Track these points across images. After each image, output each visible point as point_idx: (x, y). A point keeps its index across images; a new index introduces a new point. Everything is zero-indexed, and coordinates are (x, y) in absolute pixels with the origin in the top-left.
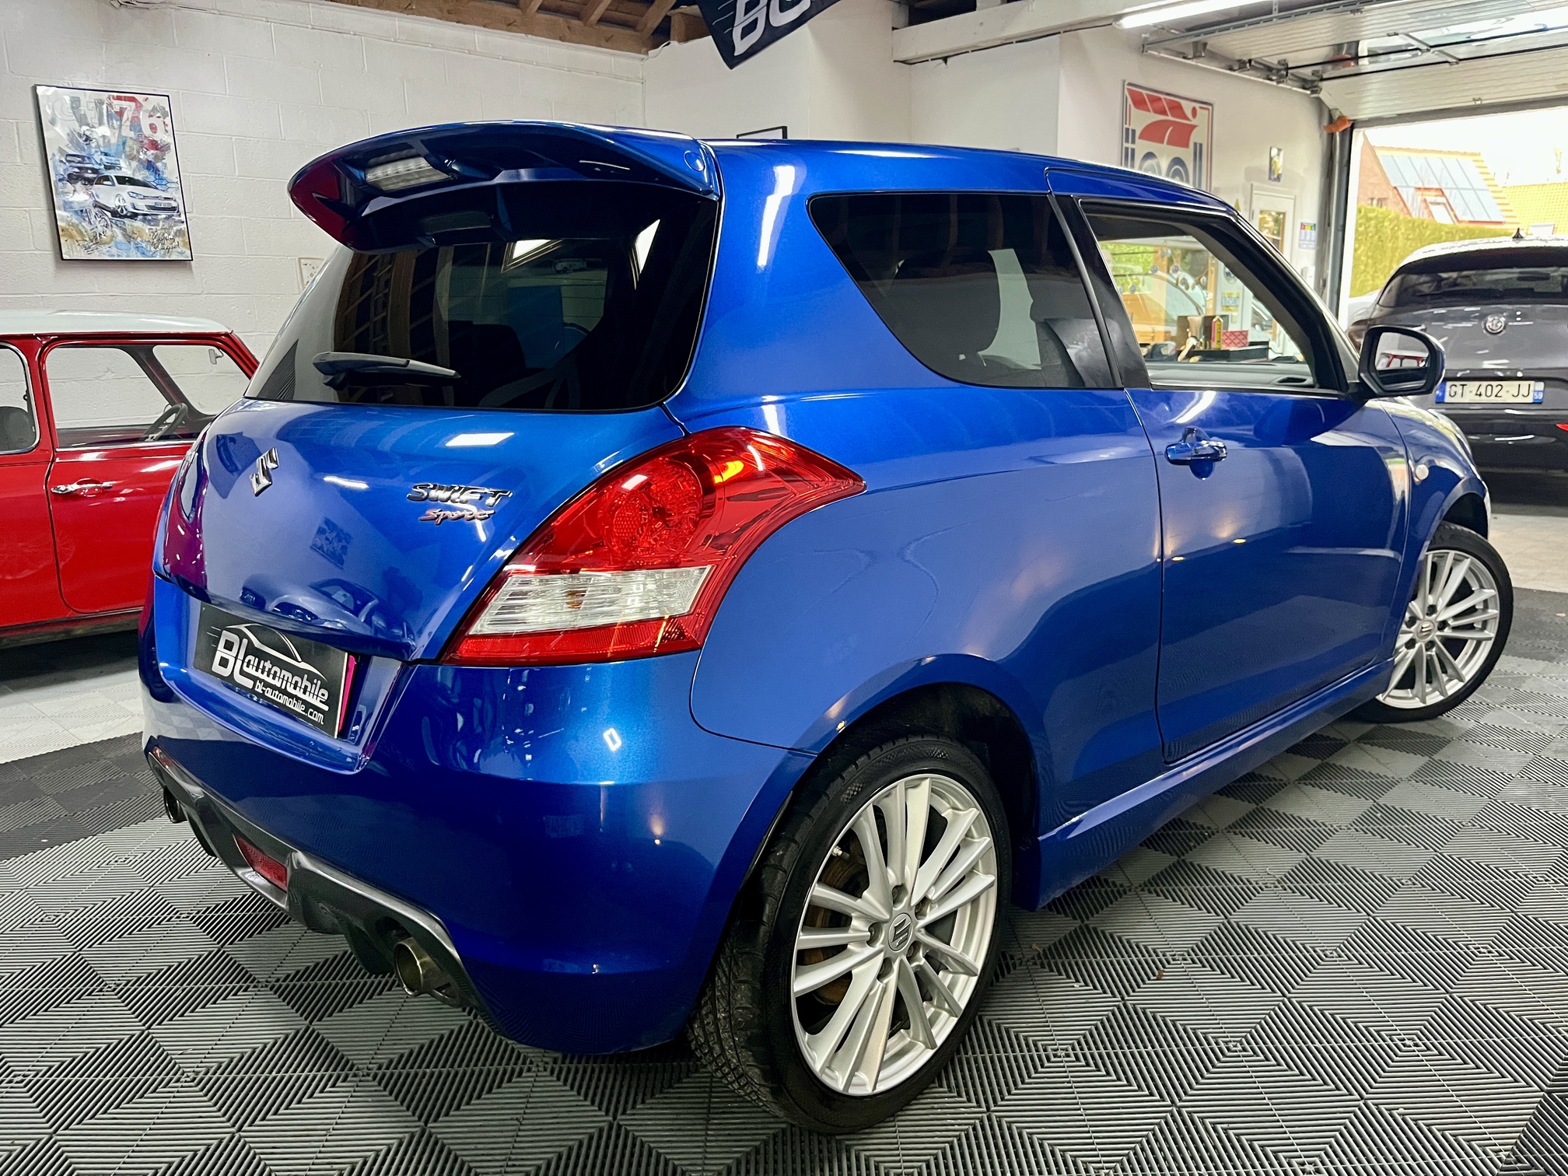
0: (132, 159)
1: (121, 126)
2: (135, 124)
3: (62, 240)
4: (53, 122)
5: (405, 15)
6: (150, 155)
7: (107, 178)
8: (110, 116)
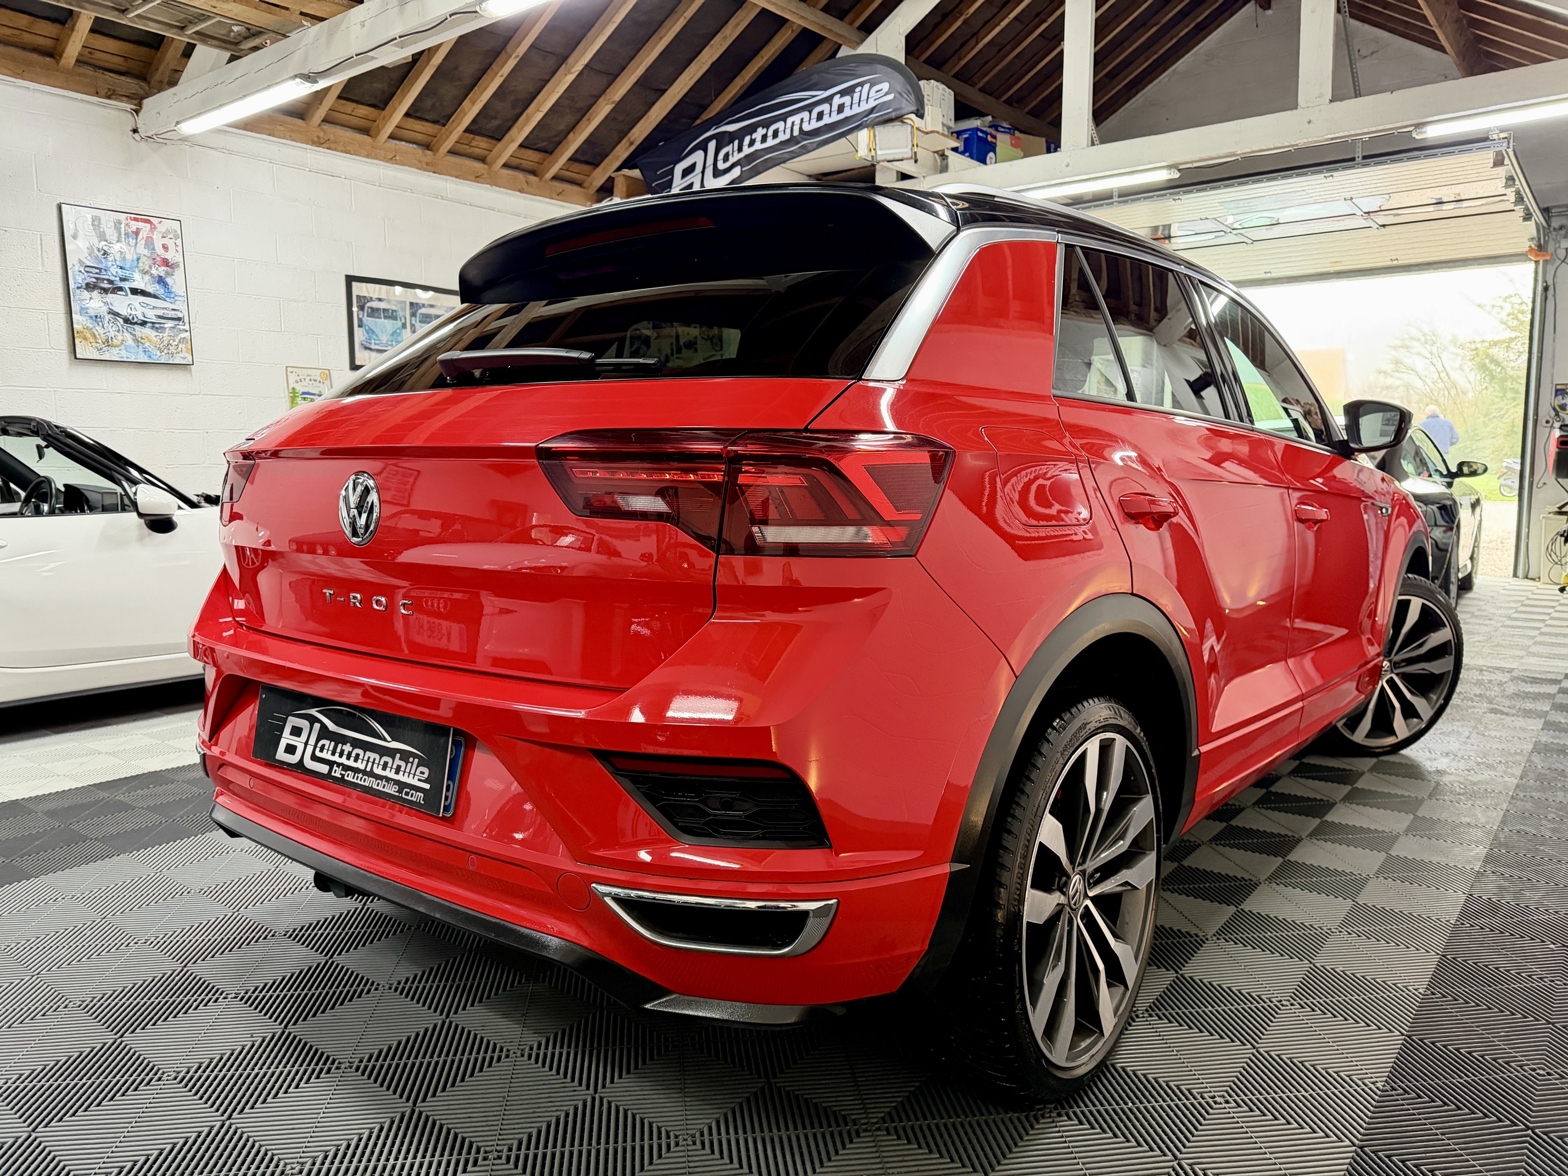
0: (146, 273)
1: (136, 244)
2: (149, 242)
3: (77, 341)
4: (75, 237)
5: (389, 165)
6: (162, 271)
7: (121, 289)
8: (127, 234)
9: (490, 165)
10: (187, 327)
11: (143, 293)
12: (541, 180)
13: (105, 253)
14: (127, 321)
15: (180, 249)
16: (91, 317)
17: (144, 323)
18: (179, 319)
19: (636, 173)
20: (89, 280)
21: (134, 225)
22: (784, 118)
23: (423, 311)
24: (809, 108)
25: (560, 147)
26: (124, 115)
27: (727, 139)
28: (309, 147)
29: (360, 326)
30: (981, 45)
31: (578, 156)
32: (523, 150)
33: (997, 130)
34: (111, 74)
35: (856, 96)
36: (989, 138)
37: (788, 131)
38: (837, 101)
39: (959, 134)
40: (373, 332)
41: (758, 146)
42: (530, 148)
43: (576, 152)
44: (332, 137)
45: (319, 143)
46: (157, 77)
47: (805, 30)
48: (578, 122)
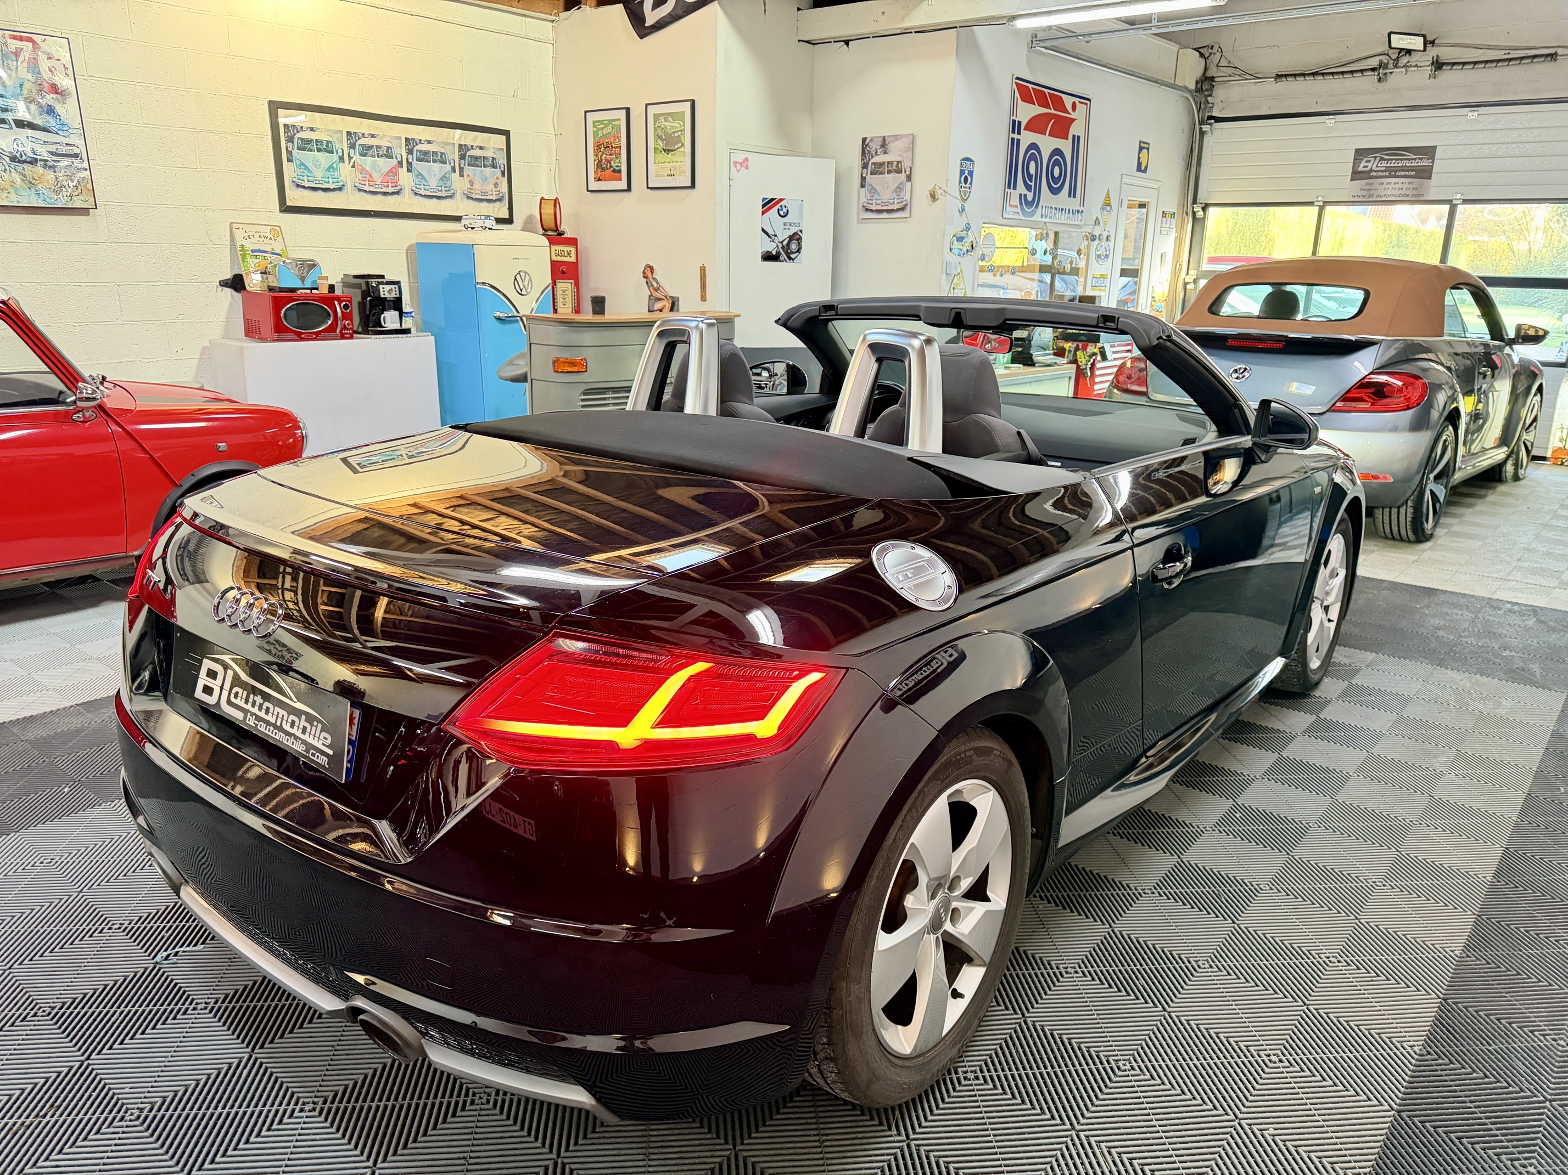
0: (30, 102)
1: (17, 67)
2: (34, 66)
6: (49, 99)
10: (86, 165)
11: (31, 126)
14: (13, 159)
15: (70, 72)
17: (33, 162)
18: (76, 156)
21: (14, 45)
23: (363, 141)
29: (290, 160)
40: (306, 168)
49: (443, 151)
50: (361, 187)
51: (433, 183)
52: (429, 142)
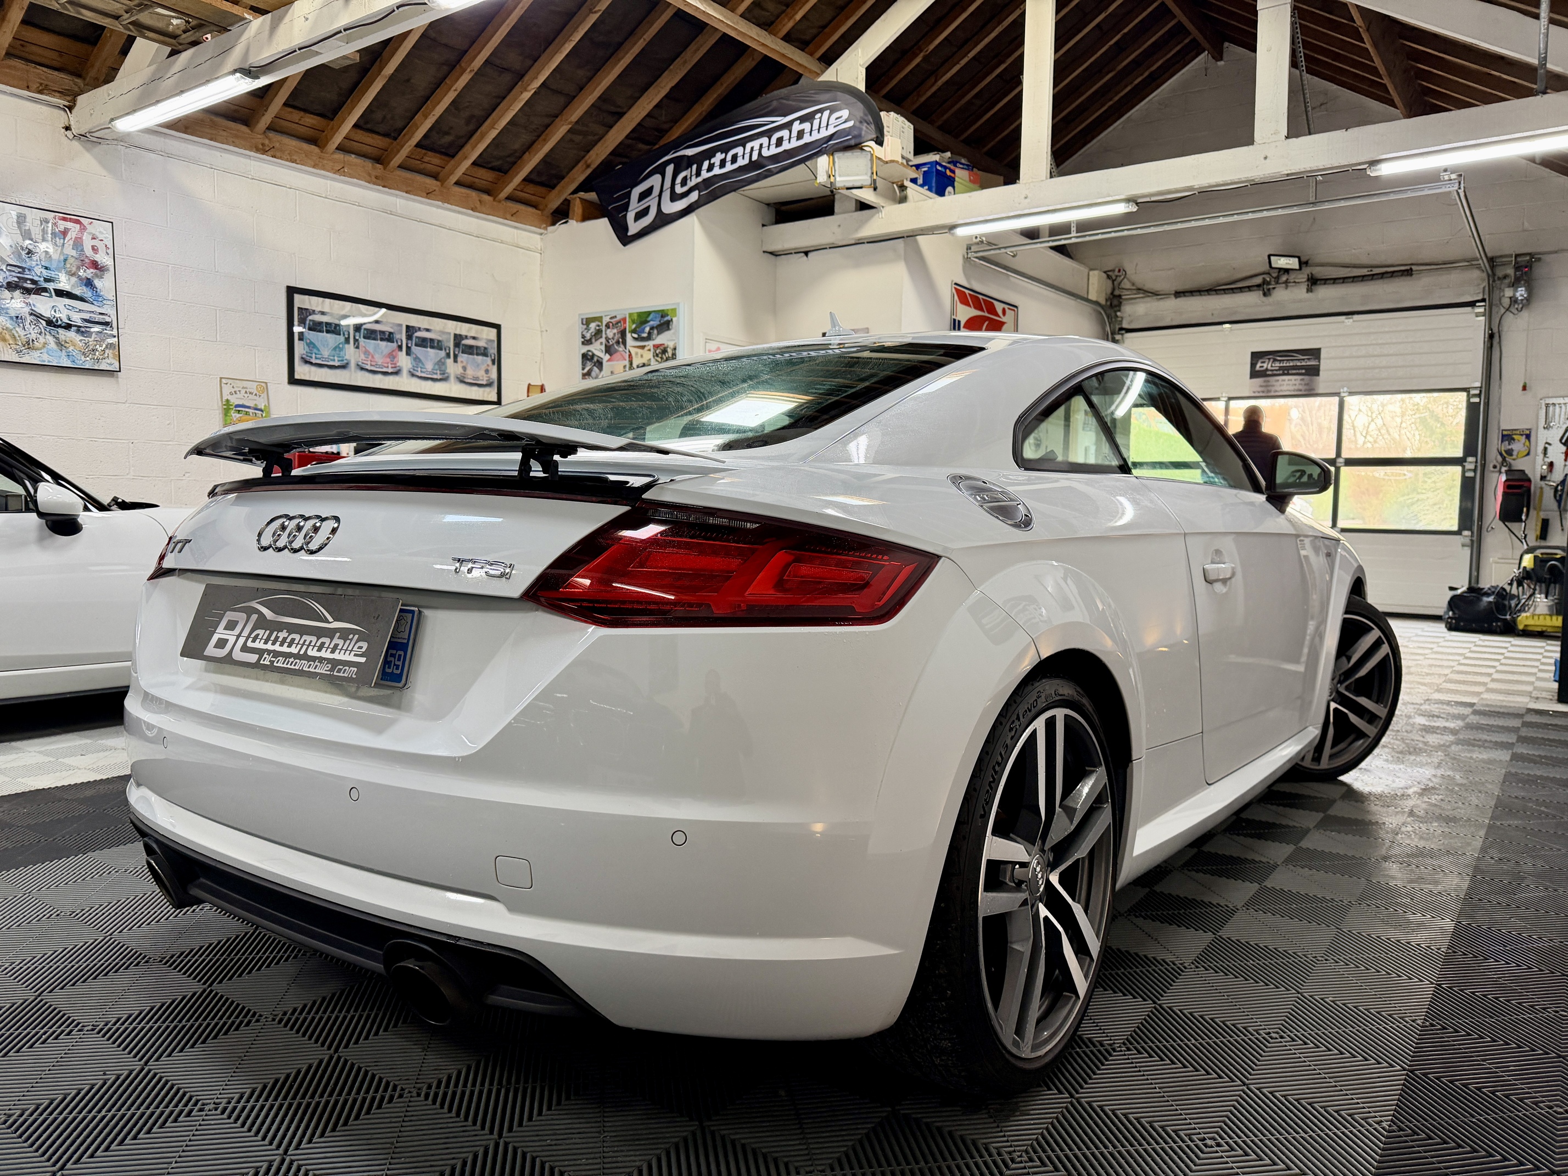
0: (73, 275)
1: (63, 244)
2: (78, 243)
5: (337, 176)
6: (89, 273)
7: (45, 290)
8: (54, 234)
9: (443, 181)
10: (115, 332)
11: (69, 295)
12: (494, 200)
13: (30, 252)
14: (50, 323)
15: (111, 251)
16: (11, 318)
17: (68, 327)
18: (107, 324)
19: (592, 196)
20: (10, 279)
21: (62, 225)
22: (743, 143)
23: (368, 326)
24: (769, 134)
25: (515, 166)
26: (56, 111)
27: (684, 164)
28: (252, 154)
29: (301, 339)
30: (940, 83)
31: (533, 176)
32: (476, 169)
33: (955, 166)
34: (43, 68)
35: (816, 122)
36: (948, 173)
37: (747, 156)
38: (797, 127)
39: (918, 167)
40: (315, 346)
41: (717, 171)
42: (484, 167)
43: (531, 172)
44: (277, 145)
45: (263, 150)
46: (92, 73)
47: (766, 57)
48: (534, 142)
49: (440, 338)
50: (364, 366)
51: (429, 366)
52: (428, 330)
